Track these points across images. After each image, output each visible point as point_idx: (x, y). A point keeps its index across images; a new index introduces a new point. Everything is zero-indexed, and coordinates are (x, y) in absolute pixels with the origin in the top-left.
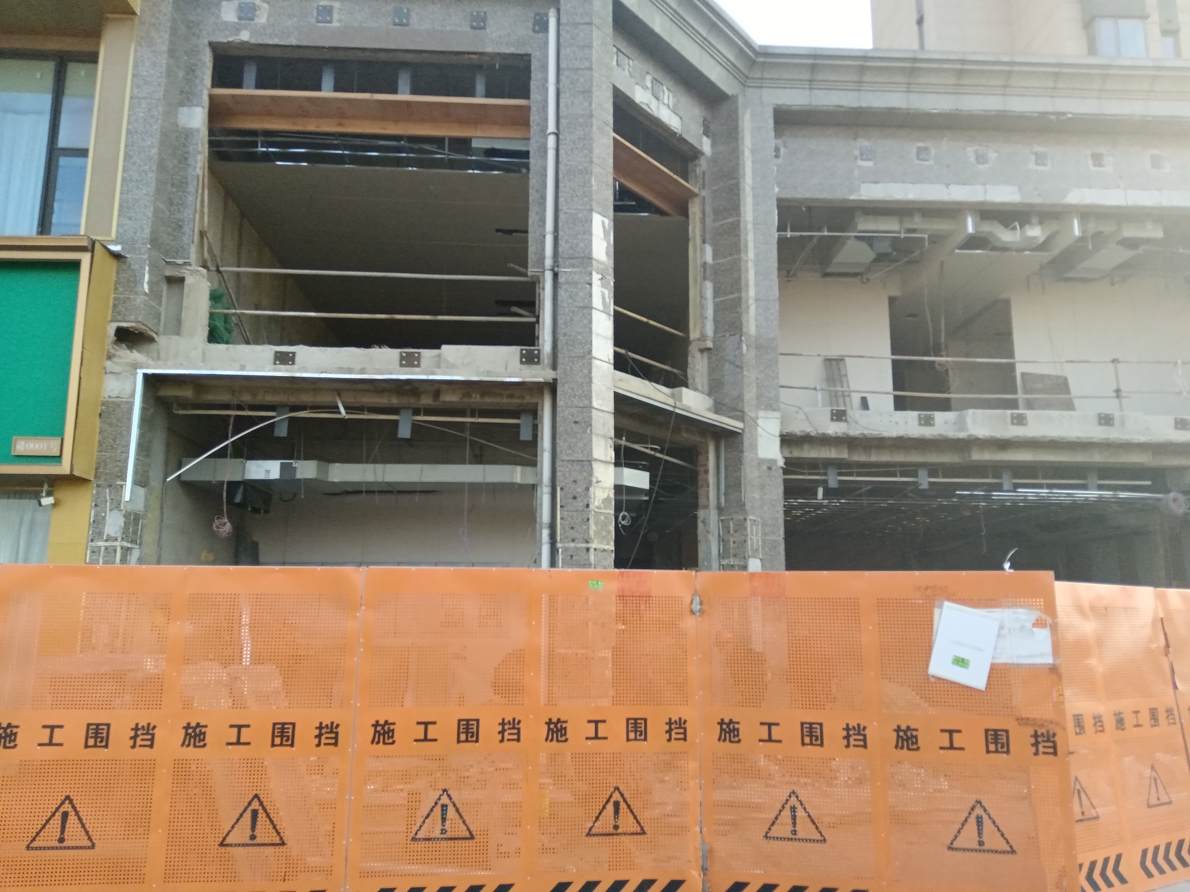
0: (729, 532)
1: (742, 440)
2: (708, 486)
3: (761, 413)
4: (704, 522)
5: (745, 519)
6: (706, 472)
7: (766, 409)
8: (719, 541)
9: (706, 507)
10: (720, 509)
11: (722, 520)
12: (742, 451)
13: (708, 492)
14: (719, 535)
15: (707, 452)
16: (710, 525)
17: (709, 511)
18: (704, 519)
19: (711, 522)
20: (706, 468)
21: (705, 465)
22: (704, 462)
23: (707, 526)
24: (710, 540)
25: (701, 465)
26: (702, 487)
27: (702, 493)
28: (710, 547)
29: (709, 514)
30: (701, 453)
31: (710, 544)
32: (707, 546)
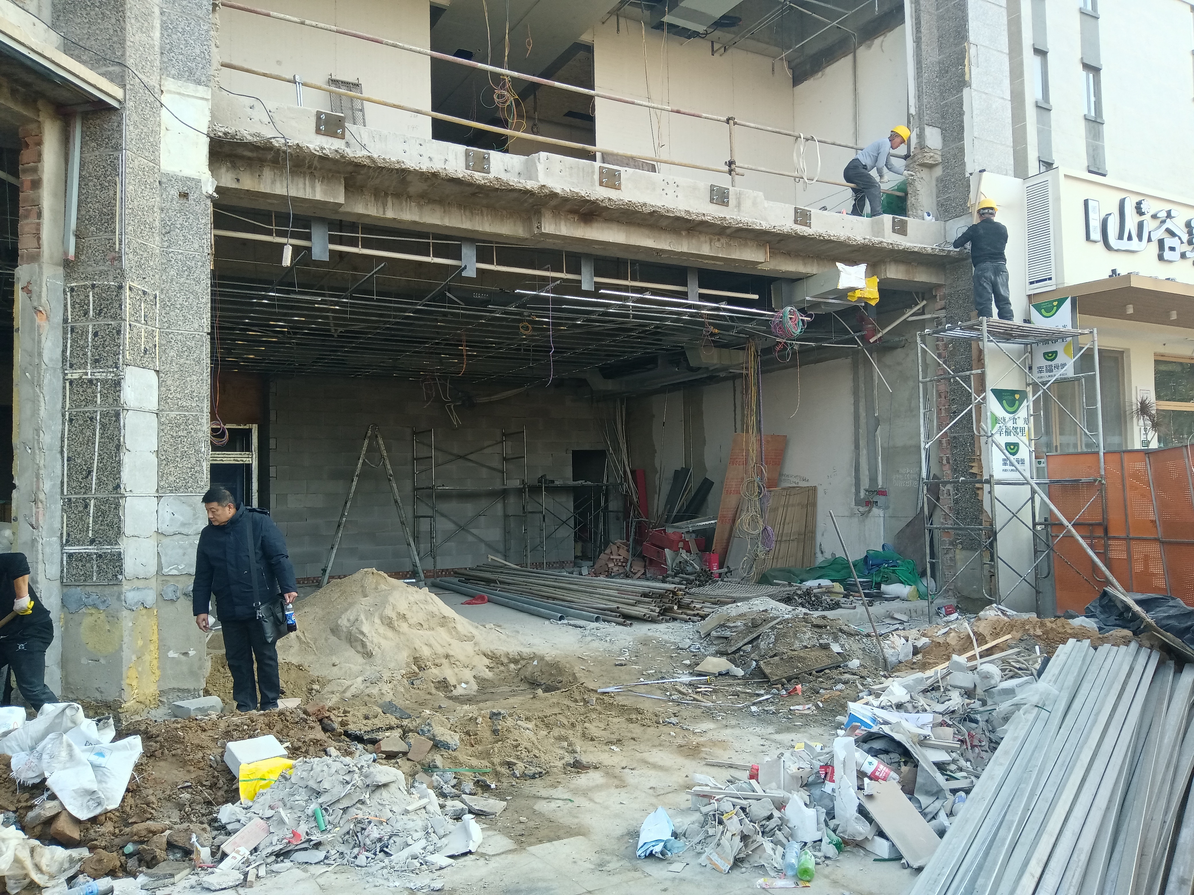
0: (86, 313)
1: (120, 124)
2: (39, 215)
3: (169, 84)
4: (27, 289)
5: (120, 287)
6: (36, 184)
7: (179, 76)
8: (65, 333)
9: (35, 258)
10: (68, 265)
11: (72, 290)
12: (117, 148)
13: (38, 227)
14: (65, 321)
15: (39, 143)
16: (40, 297)
17: (41, 268)
18: (29, 283)
19: (44, 289)
20: (35, 177)
21: (35, 170)
22: (32, 164)
23: (34, 297)
24: (39, 327)
25: (25, 171)
26: (26, 217)
27: (27, 229)
28: (39, 342)
29: (41, 273)
30: (27, 145)
31: (40, 335)
32: (33, 340)
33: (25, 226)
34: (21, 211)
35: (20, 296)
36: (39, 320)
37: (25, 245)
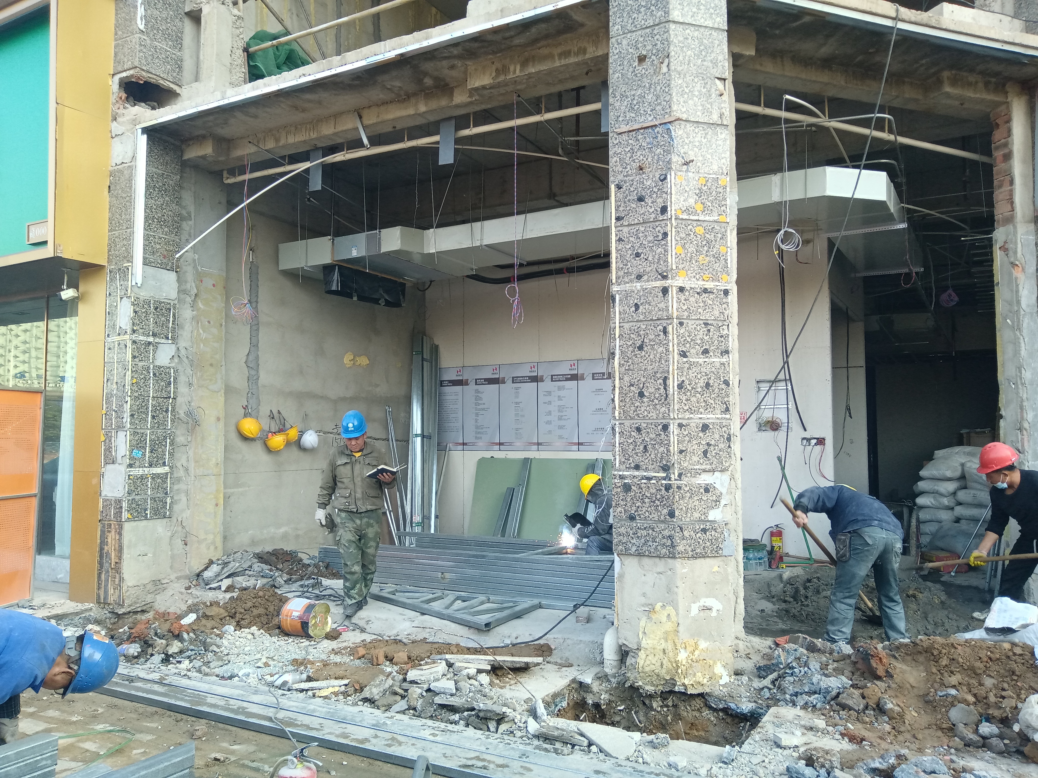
2: (1012, 182)
4: (1004, 248)
6: (1008, 157)
8: (1036, 280)
9: (1010, 220)
10: (1036, 221)
13: (1011, 194)
14: (1036, 269)
15: (1009, 121)
16: (1015, 253)
17: (1015, 227)
18: (1005, 242)
19: (1019, 246)
20: (1006, 151)
21: (1006, 145)
22: (1003, 141)
23: (1011, 253)
24: (1016, 278)
25: (997, 148)
26: (1000, 186)
27: (1001, 197)
28: (1017, 291)
29: (1015, 232)
30: (997, 125)
31: (1017, 286)
32: (1012, 291)
33: (999, 195)
34: (996, 183)
35: (998, 255)
36: (1017, 273)
37: (1000, 210)
